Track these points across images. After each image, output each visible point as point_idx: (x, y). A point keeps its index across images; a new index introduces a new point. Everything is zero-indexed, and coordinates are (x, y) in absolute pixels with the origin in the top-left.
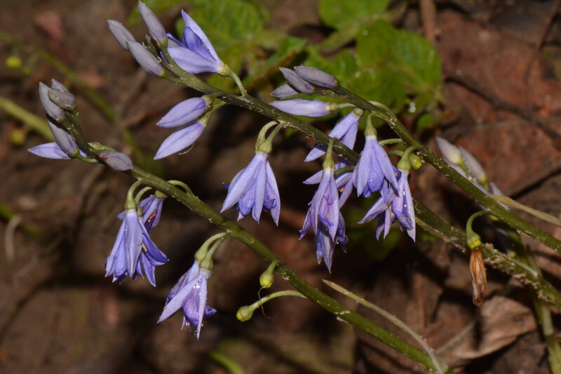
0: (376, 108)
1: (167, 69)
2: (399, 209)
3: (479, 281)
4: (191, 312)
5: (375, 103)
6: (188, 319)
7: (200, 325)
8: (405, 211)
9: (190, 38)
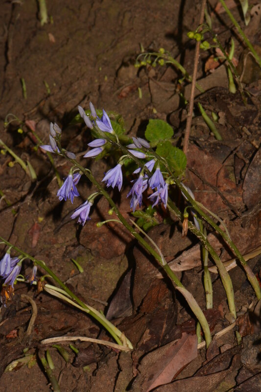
0: (162, 160)
1: (94, 128)
2: (163, 196)
3: (185, 230)
4: (83, 217)
5: (162, 158)
6: (81, 219)
7: (85, 222)
8: (164, 198)
9: (104, 119)
